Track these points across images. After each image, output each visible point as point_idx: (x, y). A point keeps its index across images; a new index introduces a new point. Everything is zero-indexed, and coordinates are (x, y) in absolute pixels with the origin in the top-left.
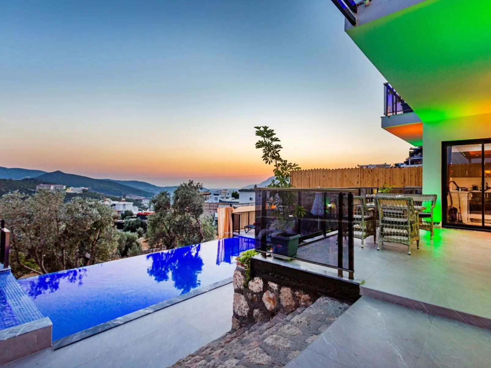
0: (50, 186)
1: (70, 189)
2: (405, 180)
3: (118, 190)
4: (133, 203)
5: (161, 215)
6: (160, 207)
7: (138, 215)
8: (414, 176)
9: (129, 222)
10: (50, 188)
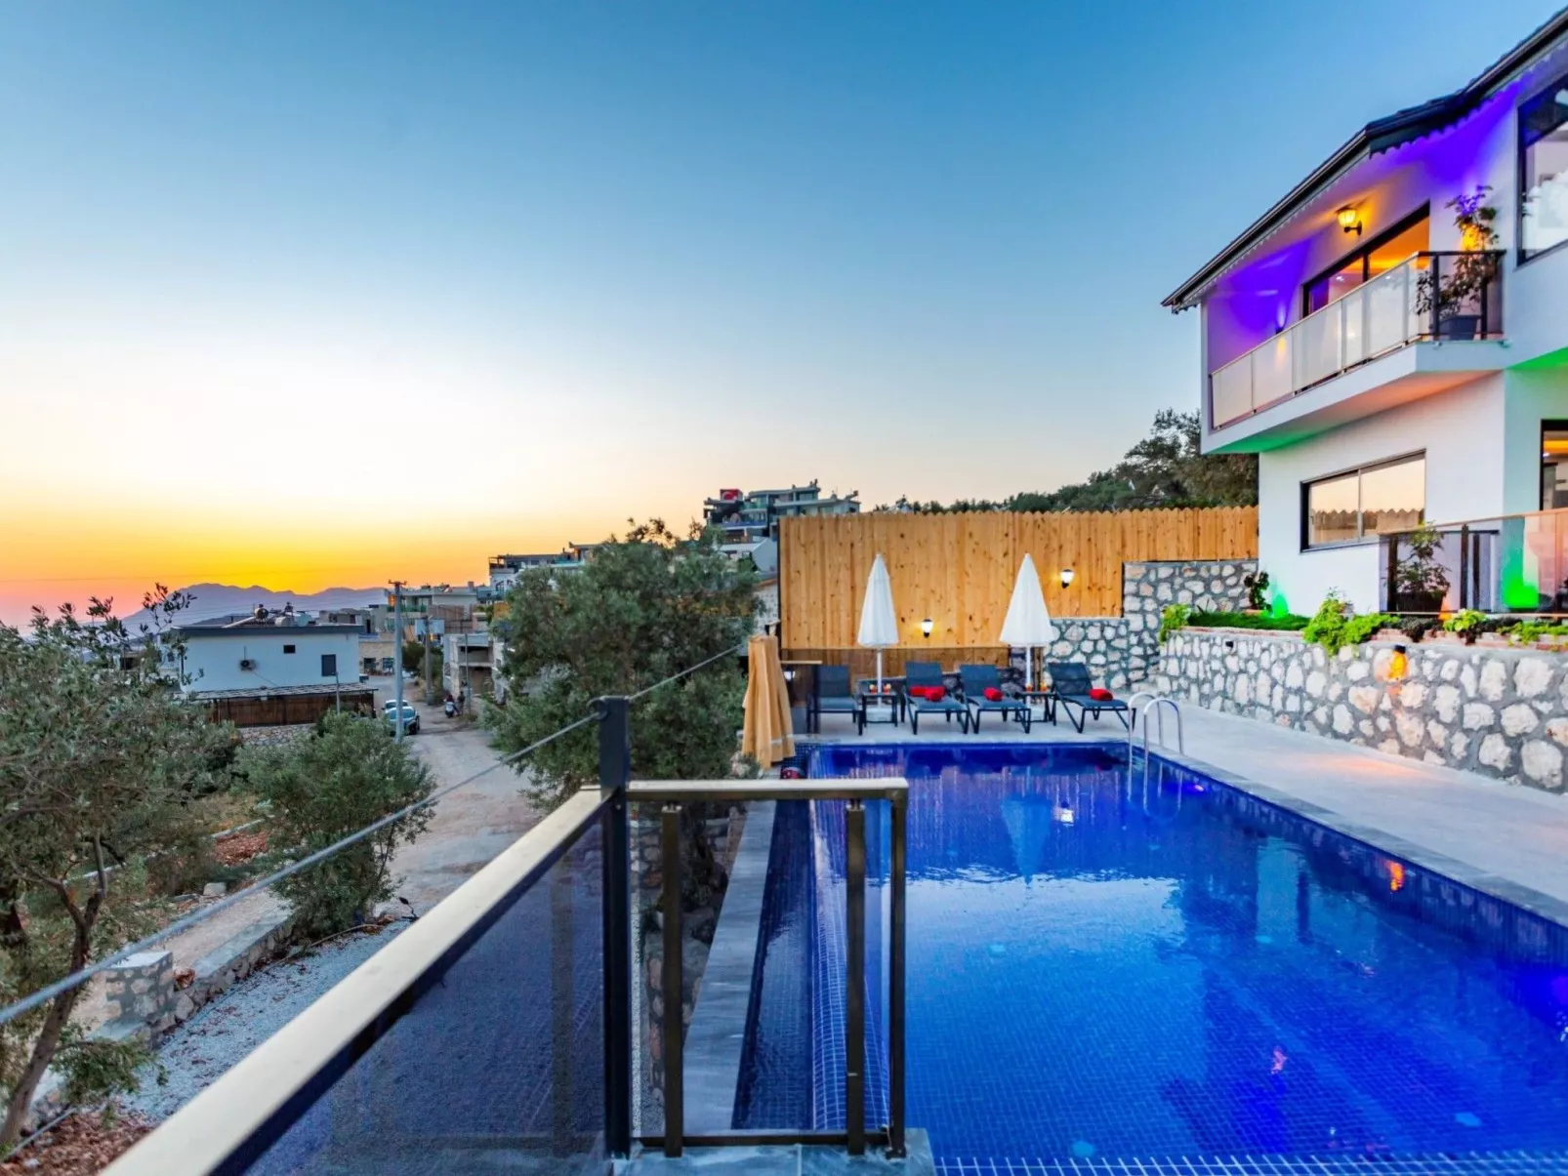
2: (1124, 546)
8: (1145, 535)
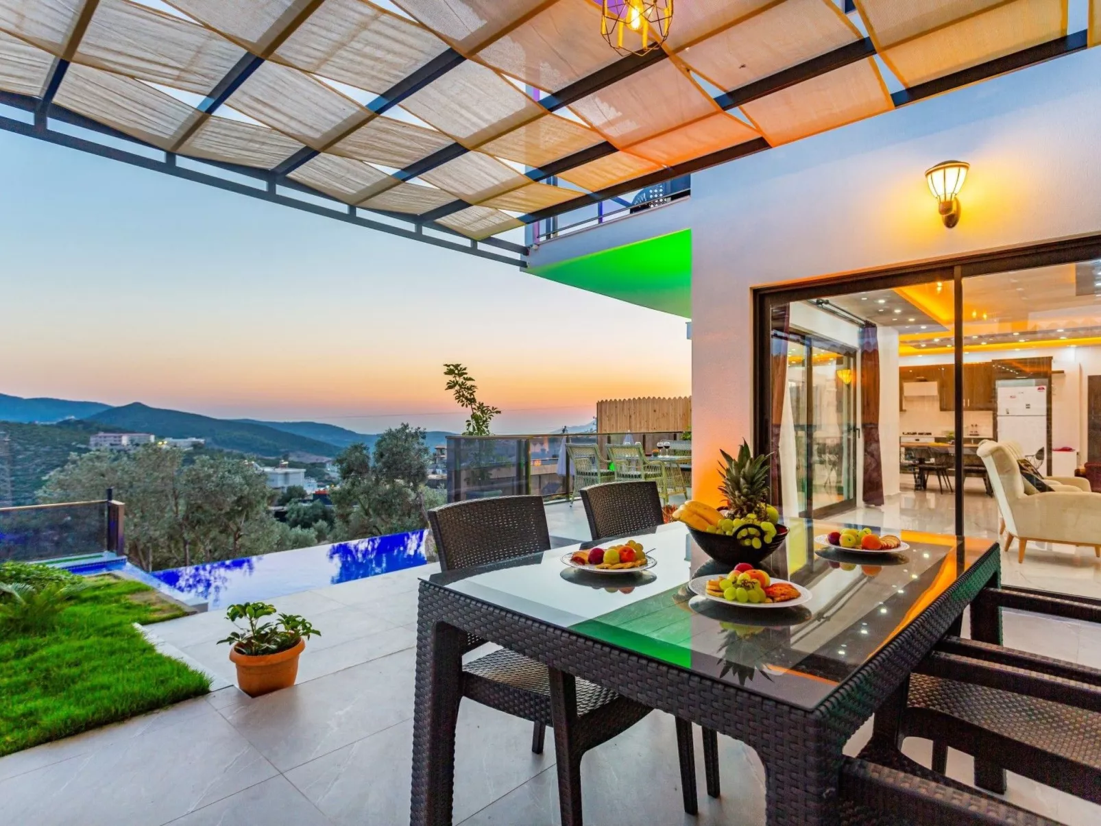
0: (120, 437)
1: (165, 442)
3: (271, 442)
4: (304, 470)
5: (353, 484)
6: (351, 471)
7: (317, 496)
9: (298, 511)
10: (120, 441)
